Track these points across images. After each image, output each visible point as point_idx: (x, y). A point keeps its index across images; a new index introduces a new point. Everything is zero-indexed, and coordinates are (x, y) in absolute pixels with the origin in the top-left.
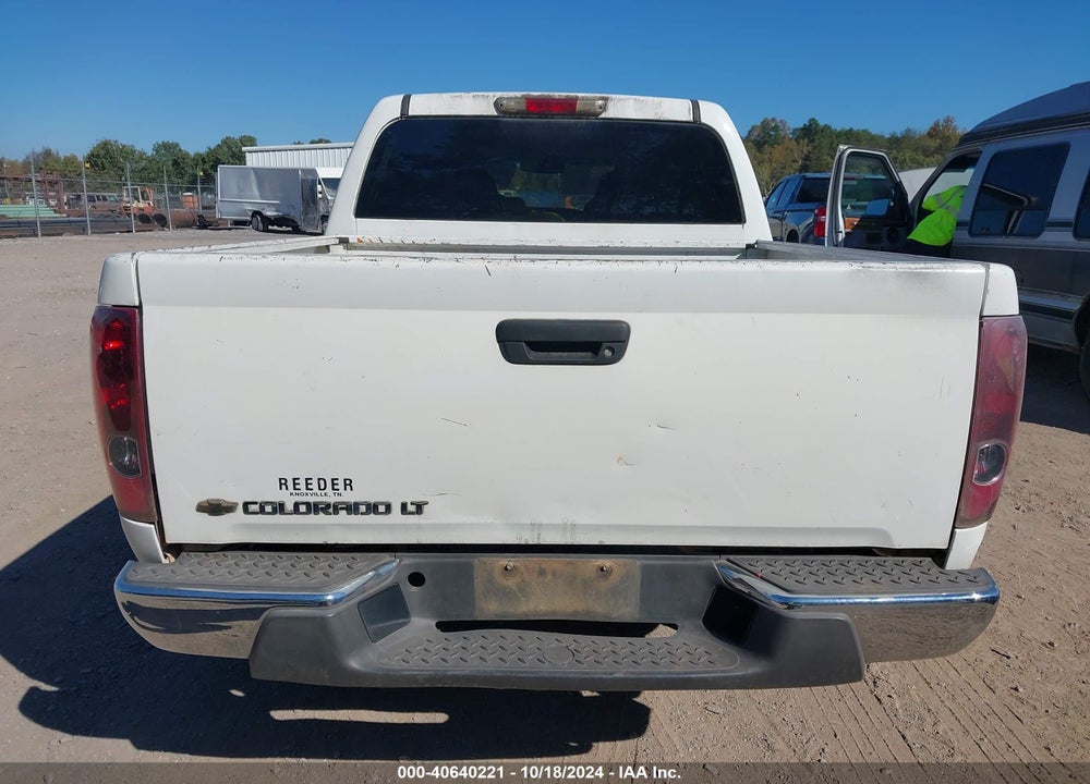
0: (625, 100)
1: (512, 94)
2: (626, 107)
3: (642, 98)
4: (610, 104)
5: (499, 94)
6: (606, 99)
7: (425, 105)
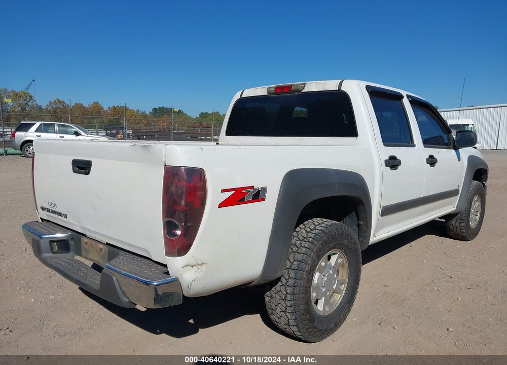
0: (311, 83)
1: (273, 86)
2: (312, 87)
3: (318, 82)
4: (306, 86)
5: (269, 86)
6: (304, 84)
7: (248, 93)
